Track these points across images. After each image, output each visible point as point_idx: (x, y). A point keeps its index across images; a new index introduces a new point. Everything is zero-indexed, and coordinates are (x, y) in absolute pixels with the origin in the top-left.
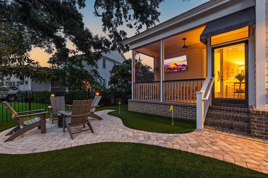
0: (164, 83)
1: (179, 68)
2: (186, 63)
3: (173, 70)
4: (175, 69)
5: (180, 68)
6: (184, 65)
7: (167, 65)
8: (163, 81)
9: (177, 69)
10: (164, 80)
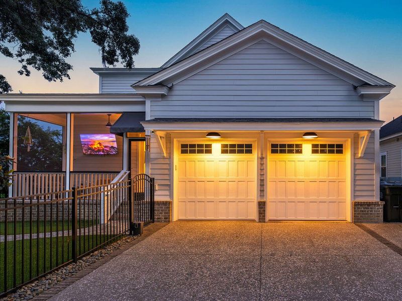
0: (71, 175)
1: (105, 150)
2: (115, 145)
3: (96, 152)
4: (99, 150)
5: (107, 150)
6: (112, 147)
7: (86, 143)
8: (70, 172)
9: (103, 152)
10: (72, 170)
